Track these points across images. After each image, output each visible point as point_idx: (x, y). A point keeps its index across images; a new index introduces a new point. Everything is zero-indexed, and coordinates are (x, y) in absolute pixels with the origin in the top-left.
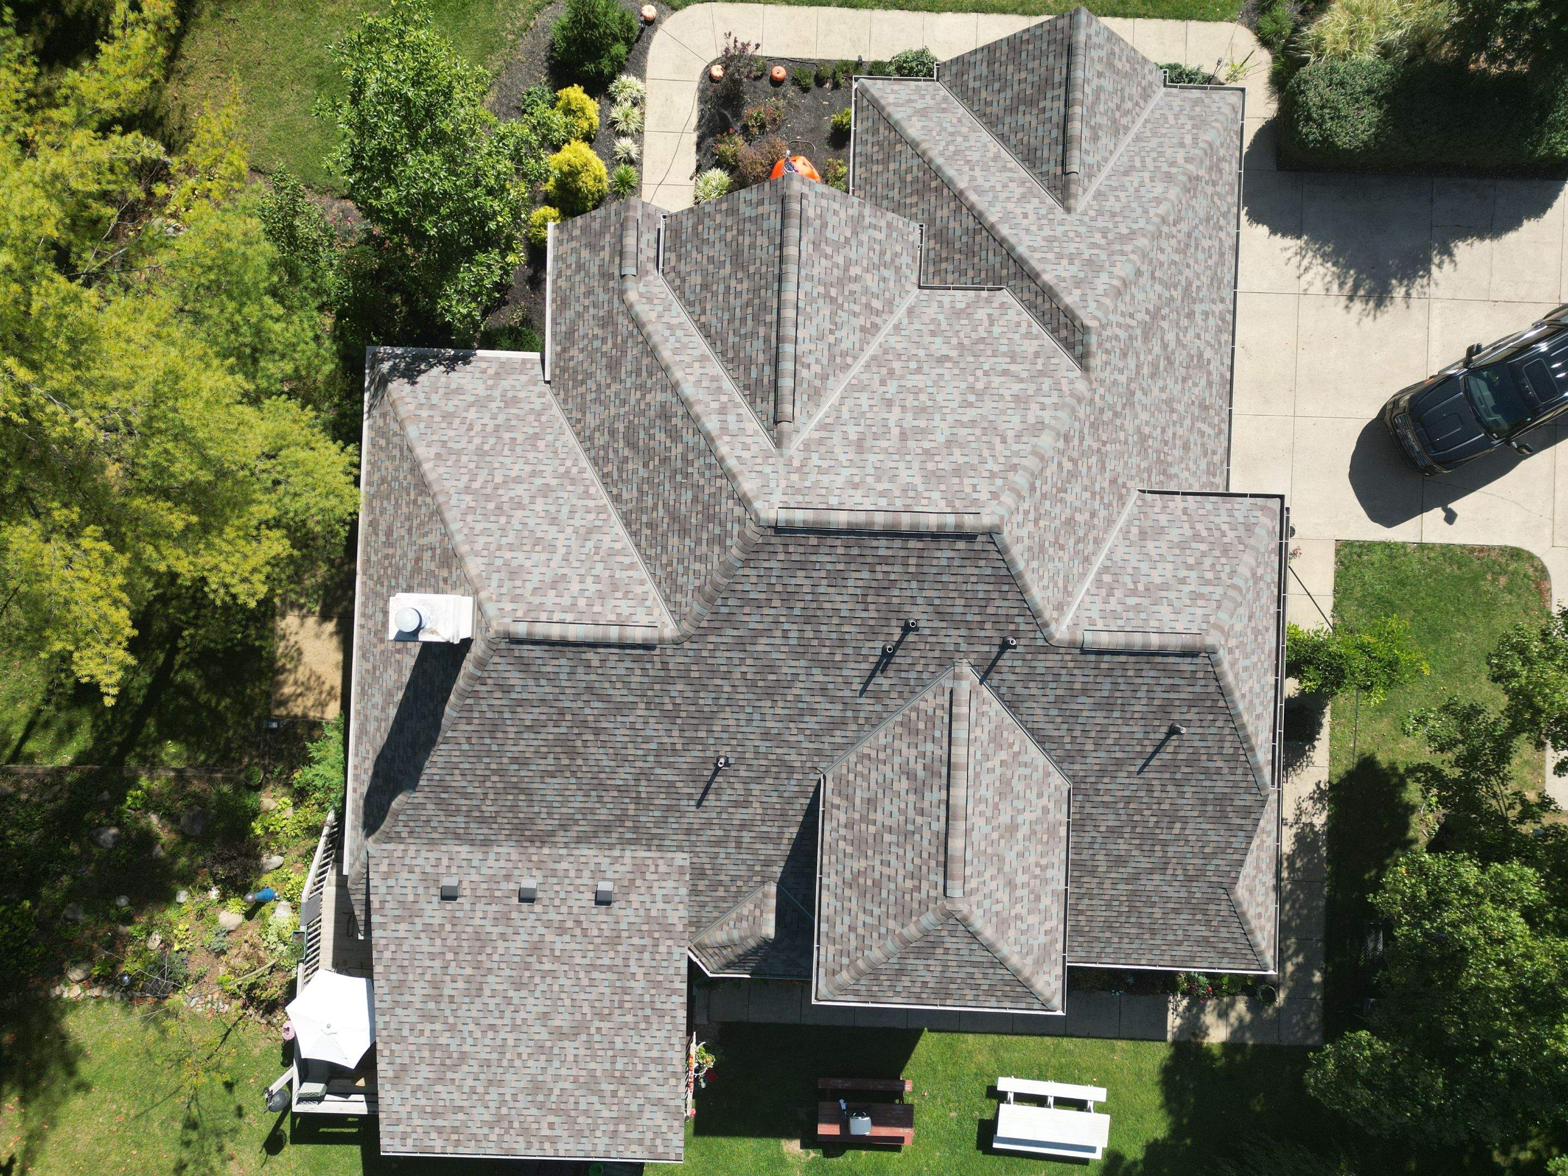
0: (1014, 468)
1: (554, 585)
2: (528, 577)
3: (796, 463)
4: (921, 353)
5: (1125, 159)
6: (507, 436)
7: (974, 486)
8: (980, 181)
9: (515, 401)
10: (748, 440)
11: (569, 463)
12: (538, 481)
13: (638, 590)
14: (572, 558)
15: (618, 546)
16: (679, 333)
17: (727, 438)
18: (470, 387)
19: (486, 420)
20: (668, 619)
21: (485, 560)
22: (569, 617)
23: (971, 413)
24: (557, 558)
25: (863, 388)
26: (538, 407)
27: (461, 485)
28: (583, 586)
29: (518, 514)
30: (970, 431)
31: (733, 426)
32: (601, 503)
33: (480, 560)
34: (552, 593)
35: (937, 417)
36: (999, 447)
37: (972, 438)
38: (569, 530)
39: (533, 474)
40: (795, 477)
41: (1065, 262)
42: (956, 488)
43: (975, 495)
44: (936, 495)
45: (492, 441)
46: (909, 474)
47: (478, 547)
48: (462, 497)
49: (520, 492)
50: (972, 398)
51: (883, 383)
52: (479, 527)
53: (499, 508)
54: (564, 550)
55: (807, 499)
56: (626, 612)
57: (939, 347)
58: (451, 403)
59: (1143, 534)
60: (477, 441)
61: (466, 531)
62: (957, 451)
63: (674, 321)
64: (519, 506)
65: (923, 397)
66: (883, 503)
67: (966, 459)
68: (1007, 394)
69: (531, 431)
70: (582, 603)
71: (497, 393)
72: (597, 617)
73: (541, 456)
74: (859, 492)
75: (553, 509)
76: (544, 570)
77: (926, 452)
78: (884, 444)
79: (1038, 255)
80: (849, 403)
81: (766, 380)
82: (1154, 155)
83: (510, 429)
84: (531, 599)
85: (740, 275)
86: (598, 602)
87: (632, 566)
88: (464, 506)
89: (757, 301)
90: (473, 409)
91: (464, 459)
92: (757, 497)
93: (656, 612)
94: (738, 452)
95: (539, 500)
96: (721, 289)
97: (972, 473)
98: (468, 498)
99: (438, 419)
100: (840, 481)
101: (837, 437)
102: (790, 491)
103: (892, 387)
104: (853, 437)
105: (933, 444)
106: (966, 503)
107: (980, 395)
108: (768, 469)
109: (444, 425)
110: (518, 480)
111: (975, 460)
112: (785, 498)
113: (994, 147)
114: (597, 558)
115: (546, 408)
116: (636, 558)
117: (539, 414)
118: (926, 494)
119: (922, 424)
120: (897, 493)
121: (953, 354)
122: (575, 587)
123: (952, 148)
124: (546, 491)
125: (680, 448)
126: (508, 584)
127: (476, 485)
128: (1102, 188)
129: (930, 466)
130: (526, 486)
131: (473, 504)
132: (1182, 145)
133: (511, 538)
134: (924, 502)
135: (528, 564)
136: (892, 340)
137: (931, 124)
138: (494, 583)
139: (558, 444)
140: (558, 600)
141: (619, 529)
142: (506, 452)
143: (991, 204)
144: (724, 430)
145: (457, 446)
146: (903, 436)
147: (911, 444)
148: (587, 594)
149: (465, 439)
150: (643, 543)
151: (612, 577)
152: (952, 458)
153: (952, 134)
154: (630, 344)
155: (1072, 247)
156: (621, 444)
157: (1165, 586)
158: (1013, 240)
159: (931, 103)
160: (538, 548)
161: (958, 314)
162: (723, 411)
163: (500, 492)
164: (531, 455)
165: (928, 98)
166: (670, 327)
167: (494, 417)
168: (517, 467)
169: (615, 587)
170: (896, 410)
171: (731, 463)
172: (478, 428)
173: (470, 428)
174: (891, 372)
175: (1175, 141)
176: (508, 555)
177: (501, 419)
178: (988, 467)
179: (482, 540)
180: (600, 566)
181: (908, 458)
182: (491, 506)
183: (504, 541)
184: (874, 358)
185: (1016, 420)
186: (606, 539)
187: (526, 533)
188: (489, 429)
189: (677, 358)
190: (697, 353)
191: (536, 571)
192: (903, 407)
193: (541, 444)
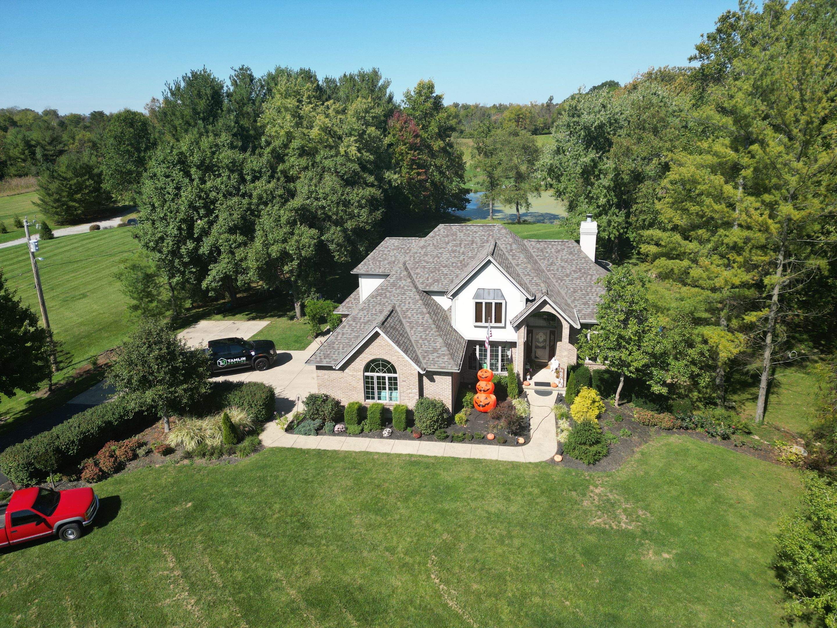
0: (432, 237)
1: (559, 251)
2: (567, 252)
3: (491, 237)
4: (451, 268)
5: (367, 328)
6: (584, 292)
7: (443, 232)
8: (421, 317)
9: (585, 304)
11: (562, 284)
12: (570, 278)
13: (535, 250)
14: (555, 257)
15: (542, 261)
19: (592, 297)
20: (526, 243)
21: (580, 256)
22: (553, 243)
23: (440, 251)
24: (560, 257)
25: (470, 258)
26: (576, 302)
27: (594, 277)
28: (551, 250)
29: (574, 269)
30: (442, 246)
31: (508, 246)
32: (550, 272)
34: (559, 249)
35: (450, 250)
36: (435, 242)
38: (557, 265)
39: (572, 281)
40: (491, 233)
41: (402, 286)
42: (448, 232)
43: (443, 230)
44: (454, 230)
45: (588, 290)
46: (460, 235)
47: (583, 260)
48: (593, 273)
50: (439, 255)
51: (464, 259)
52: (585, 265)
53: (580, 271)
56: (538, 245)
57: (445, 270)
59: (394, 262)
60: (593, 290)
61: (588, 264)
62: (446, 241)
63: (528, 277)
64: (574, 271)
65: (453, 255)
66: (468, 228)
67: (445, 239)
68: (429, 257)
69: (576, 294)
70: (550, 247)
71: (591, 306)
72: (546, 243)
73: (571, 286)
75: (564, 271)
76: (563, 254)
77: (454, 240)
78: (466, 243)
79: (410, 288)
80: (474, 253)
82: (355, 329)
83: (583, 294)
84: (565, 247)
86: (546, 247)
87: (537, 256)
88: (591, 271)
93: (530, 245)
94: (507, 239)
95: (569, 273)
97: (443, 235)
100: (479, 233)
101: (479, 245)
103: (461, 258)
105: (453, 242)
106: (447, 228)
107: (437, 256)
110: (577, 279)
111: (442, 239)
113: (411, 333)
114: (548, 258)
115: (573, 302)
117: (575, 299)
118: (457, 230)
119: (455, 248)
120: (465, 230)
121: (442, 268)
122: (553, 250)
123: (427, 332)
124: (567, 276)
126: (572, 250)
127: (589, 277)
128: (379, 314)
129: (454, 237)
130: (573, 277)
131: (589, 271)
132: (343, 334)
133: (574, 262)
134: (457, 228)
135: (568, 256)
136: (459, 272)
137: (432, 344)
138: (576, 251)
139: (566, 290)
140: (557, 247)
141: (543, 265)
142: (583, 287)
143: (419, 308)
144: (511, 245)
146: (460, 244)
147: (458, 243)
148: (549, 249)
151: (543, 253)
153: (426, 339)
155: (398, 291)
157: (393, 250)
158: (416, 293)
159: (430, 356)
160: (566, 260)
161: (438, 281)
162: (511, 250)
163: (581, 275)
165: (431, 359)
166: (529, 275)
167: (590, 298)
168: (578, 282)
169: (542, 251)
170: (461, 252)
173: (597, 294)
174: (461, 263)
175: (345, 336)
176: (574, 258)
177: (587, 298)
179: (583, 261)
180: (547, 256)
181: (460, 239)
182: (583, 271)
183: (576, 261)
184: (466, 266)
186: (546, 263)
187: (570, 264)
188: (590, 294)
190: (520, 267)
191: (565, 254)
192: (459, 253)
193: (572, 290)
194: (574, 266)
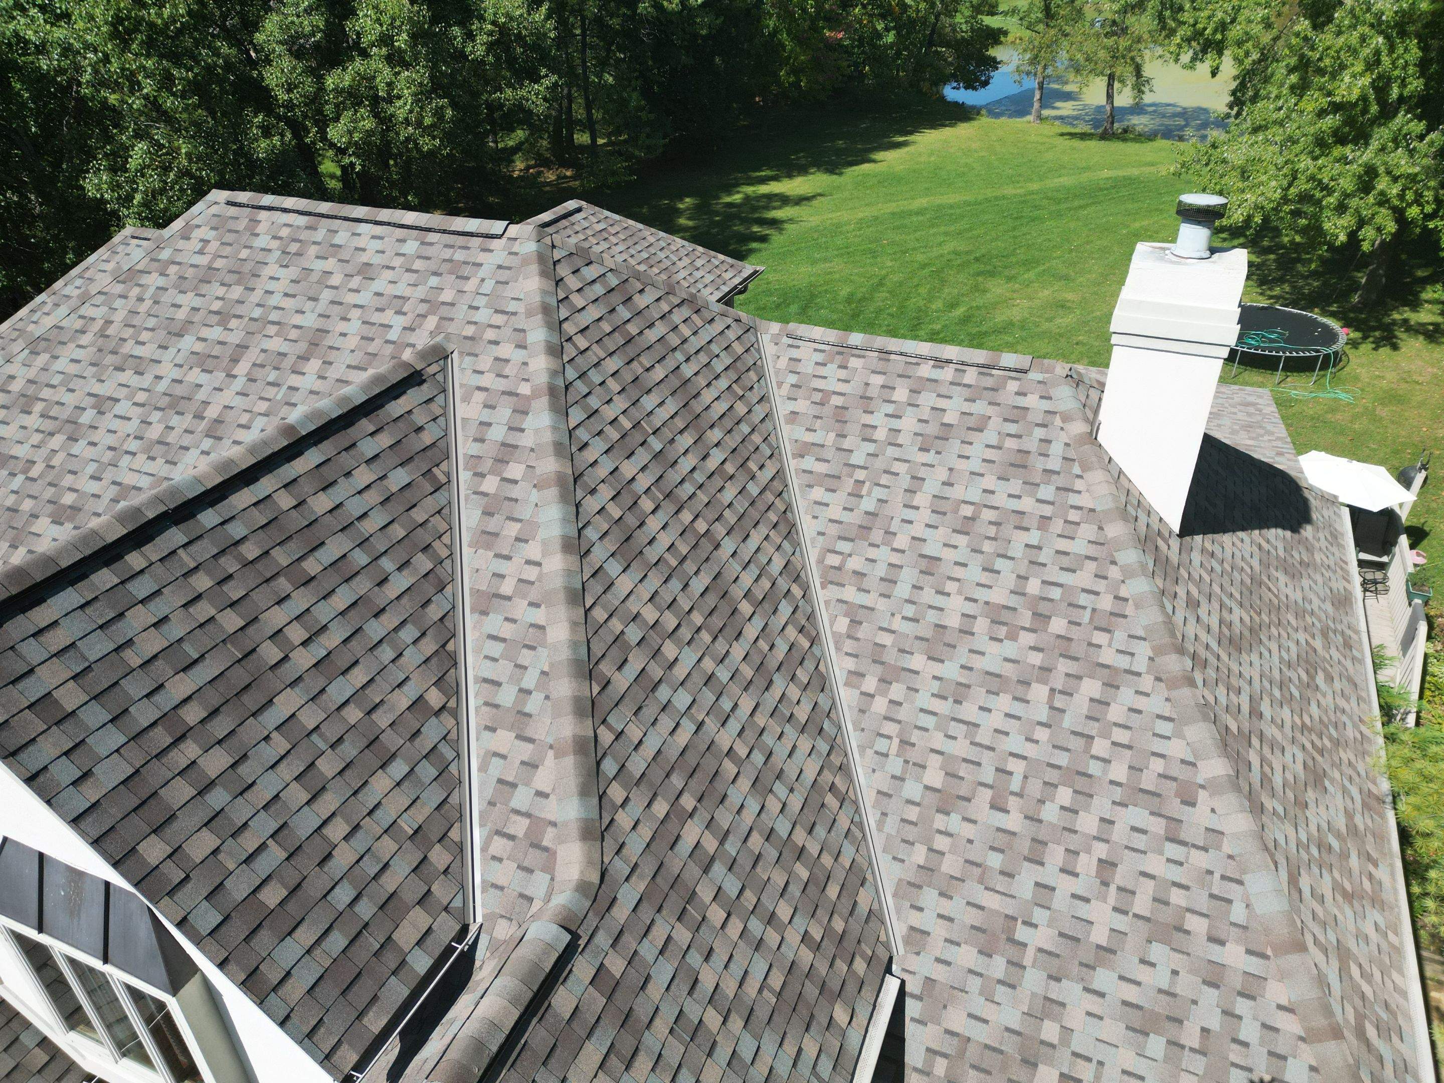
0: (130, 276)
2: (990, 454)
3: (431, 322)
6: (1013, 821)
7: (201, 252)
10: (487, 380)
11: (880, 705)
12: (950, 670)
13: (802, 406)
14: (905, 481)
15: (818, 493)
16: (507, 696)
17: (525, 389)
18: (1113, 1030)
19: (1065, 885)
20: (768, 348)
21: (1073, 499)
22: (926, 370)
24: (932, 486)
26: (929, 897)
27: (1126, 696)
28: (895, 424)
29: (999, 596)
30: (139, 351)
32: (833, 592)
33: (1084, 501)
34: (950, 418)
35: (162, 386)
37: (145, 336)
38: (901, 541)
39: (960, 693)
40: (447, 296)
42: (227, 250)
43: (210, 235)
44: (263, 241)
45: (1050, 813)
46: (275, 281)
47: (1087, 531)
48: (1123, 662)
49: (993, 648)
52: (1084, 577)
53: (1041, 618)
54: (922, 499)
55: (447, 254)
56: (831, 370)
58: (1162, 979)
60: (1088, 823)
61: (1114, 572)
62: (181, 315)
63: (504, 740)
64: (997, 617)
65: (154, 432)
67: (180, 299)
69: (954, 822)
70: (901, 394)
72: (881, 366)
73: (938, 740)
74: (364, 258)
75: (928, 596)
76: (961, 465)
78: (276, 344)
81: (384, 440)
83: (1005, 842)
84: (990, 411)
85: (271, 653)
86: (873, 392)
88: (1120, 636)
89: (281, 557)
90: (1099, 936)
91: (1119, 771)
92: (525, 262)
93: (783, 363)
94: (518, 356)
95: (953, 621)
96: (340, 690)
97: (190, 273)
98: (1108, 656)
99: (1197, 925)
100: (381, 281)
102: (466, 271)
104: (314, 365)
105: (205, 333)
106: (231, 225)
108: (483, 315)
109: (1177, 897)
110: (996, 683)
111: (171, 297)
112: (482, 257)
114: (860, 475)
115: (910, 891)
116: (792, 465)
117: (928, 872)
118: (275, 244)
119: (195, 376)
120: (313, 250)
122: (908, 423)
125: (628, 469)
126: (1031, 444)
127: (1091, 688)
130: (978, 663)
131: (1100, 638)
133: (1018, 543)
134: (285, 232)
135: (989, 482)
138: (1056, 449)
139: (895, 765)
140: (942, 403)
141: (808, 527)
142: (1017, 767)
145: (1137, 815)
147: (234, 338)
148: (890, 409)
149: (1119, 833)
150: (769, 472)
151: (842, 436)
152: (197, 302)
154: (637, 765)
156: (751, 631)
160: (968, 511)
163: (1036, 659)
164: (960, 748)
167: (1043, 893)
168: (996, 720)
169: (840, 416)
170: (212, 413)
171: (538, 335)
172: (1086, 864)
173: (1107, 865)
176: (1027, 504)
177: (1026, 883)
178: (161, 282)
180: (858, 458)
181: (257, 313)
183: (1034, 537)
185: (59, 365)
186: (835, 512)
187: (988, 547)
188: (1055, 855)
189: (539, 616)
191: (975, 465)
192: (199, 416)
193: (934, 777)
194: (1008, 579)
